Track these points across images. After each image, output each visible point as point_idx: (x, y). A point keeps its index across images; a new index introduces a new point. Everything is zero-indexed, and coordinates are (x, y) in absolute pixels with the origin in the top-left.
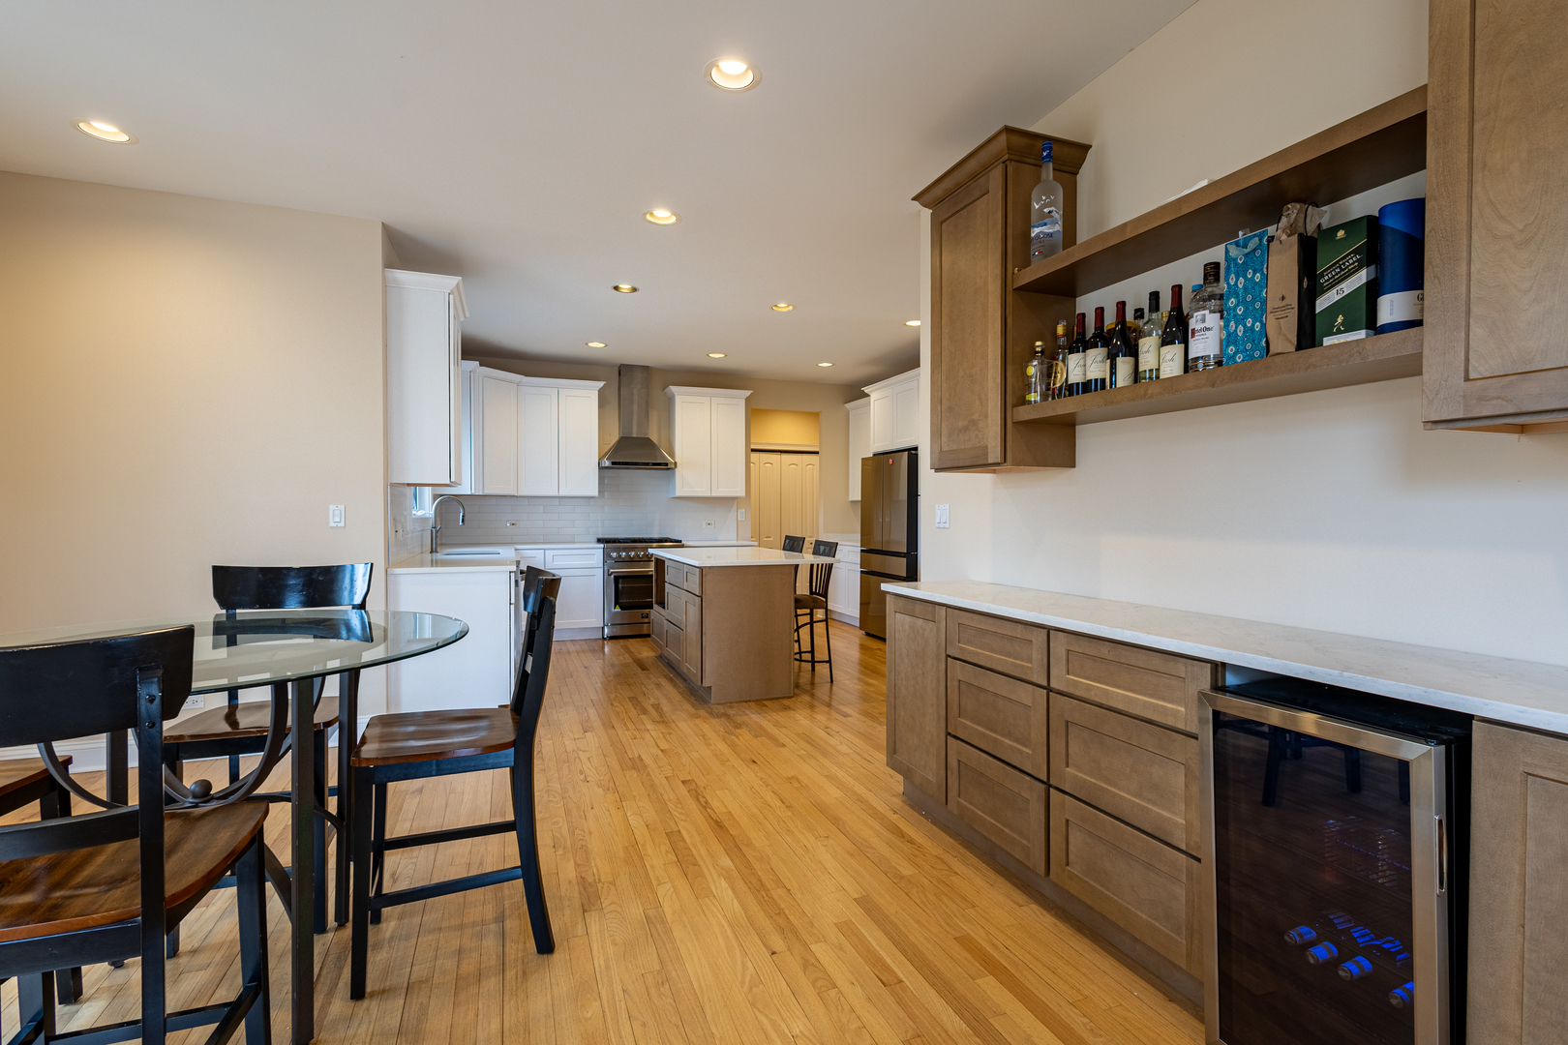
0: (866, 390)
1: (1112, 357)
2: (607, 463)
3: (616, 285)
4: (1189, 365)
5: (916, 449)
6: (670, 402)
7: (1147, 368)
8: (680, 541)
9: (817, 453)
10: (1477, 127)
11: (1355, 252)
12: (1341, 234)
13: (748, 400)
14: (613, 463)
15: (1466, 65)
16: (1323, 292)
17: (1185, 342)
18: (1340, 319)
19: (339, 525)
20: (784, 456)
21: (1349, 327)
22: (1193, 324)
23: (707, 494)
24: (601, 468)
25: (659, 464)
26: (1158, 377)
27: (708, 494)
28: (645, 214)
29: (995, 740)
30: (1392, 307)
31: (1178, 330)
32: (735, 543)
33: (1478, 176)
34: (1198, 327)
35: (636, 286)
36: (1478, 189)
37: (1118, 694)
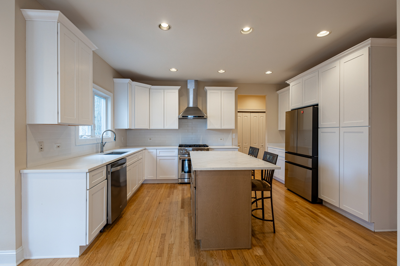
0: (288, 82)
2: (181, 117)
6: (206, 93)
9: (265, 112)
13: (236, 91)
14: (183, 117)
20: (252, 114)
24: (179, 119)
25: (200, 117)
27: (220, 128)
32: (231, 147)
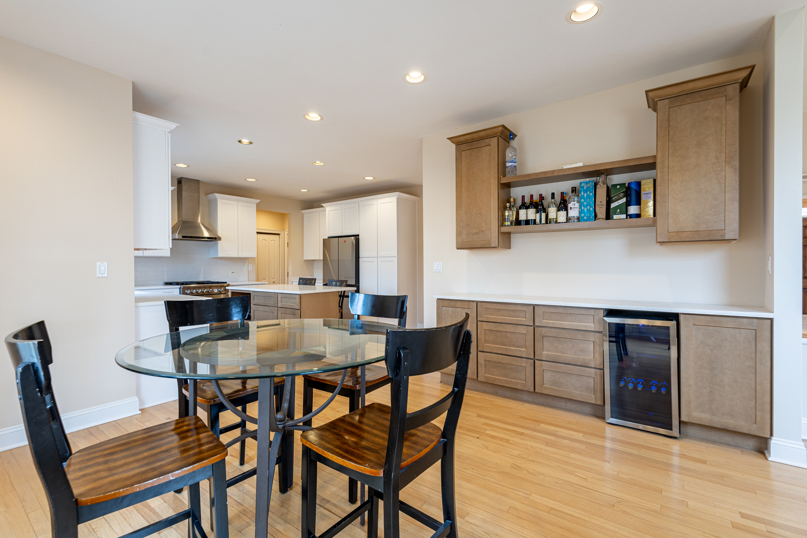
0: (323, 205)
1: (537, 212)
2: (177, 236)
3: (240, 140)
4: (568, 220)
5: (358, 235)
6: (214, 203)
7: (552, 218)
8: (226, 283)
10: (670, 170)
11: (622, 192)
12: (618, 187)
13: (257, 205)
14: (183, 237)
15: (667, 155)
16: (613, 202)
17: (566, 210)
18: (618, 210)
19: (104, 276)
20: (259, 235)
21: (621, 213)
22: (570, 205)
23: (236, 256)
25: (211, 238)
26: (556, 221)
28: (305, 115)
29: (507, 349)
30: (633, 210)
31: (563, 205)
33: (670, 183)
34: (573, 207)
35: (252, 141)
36: (670, 186)
37: (566, 324)
